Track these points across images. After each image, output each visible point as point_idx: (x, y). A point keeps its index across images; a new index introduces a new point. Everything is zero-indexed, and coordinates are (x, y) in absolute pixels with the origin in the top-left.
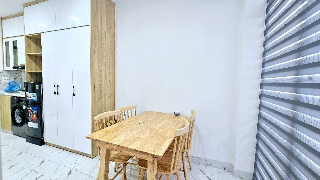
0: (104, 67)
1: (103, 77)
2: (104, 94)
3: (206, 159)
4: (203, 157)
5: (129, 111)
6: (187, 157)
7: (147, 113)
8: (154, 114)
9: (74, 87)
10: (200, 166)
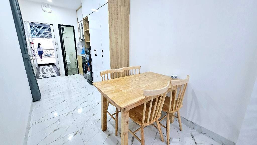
0: (120, 36)
1: (119, 43)
2: (120, 57)
3: (201, 126)
4: (198, 123)
5: (134, 70)
6: (177, 118)
7: (149, 73)
8: (153, 75)
9: (102, 51)
10: (192, 131)
